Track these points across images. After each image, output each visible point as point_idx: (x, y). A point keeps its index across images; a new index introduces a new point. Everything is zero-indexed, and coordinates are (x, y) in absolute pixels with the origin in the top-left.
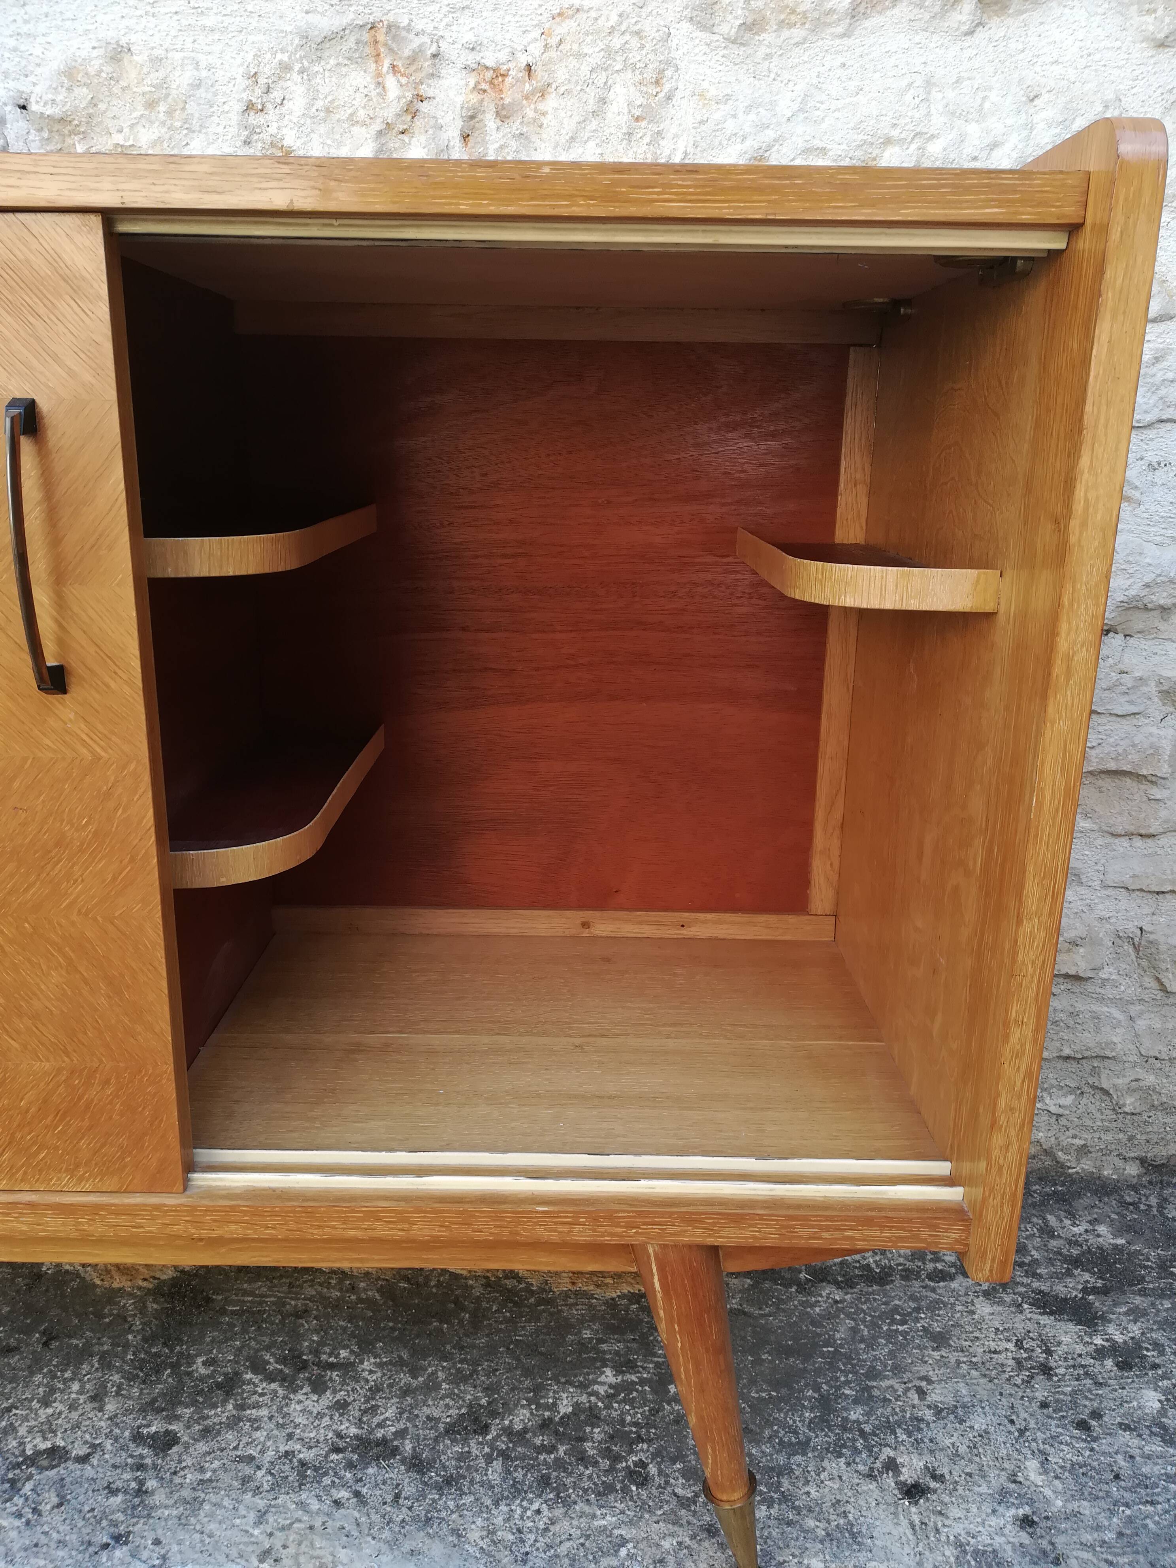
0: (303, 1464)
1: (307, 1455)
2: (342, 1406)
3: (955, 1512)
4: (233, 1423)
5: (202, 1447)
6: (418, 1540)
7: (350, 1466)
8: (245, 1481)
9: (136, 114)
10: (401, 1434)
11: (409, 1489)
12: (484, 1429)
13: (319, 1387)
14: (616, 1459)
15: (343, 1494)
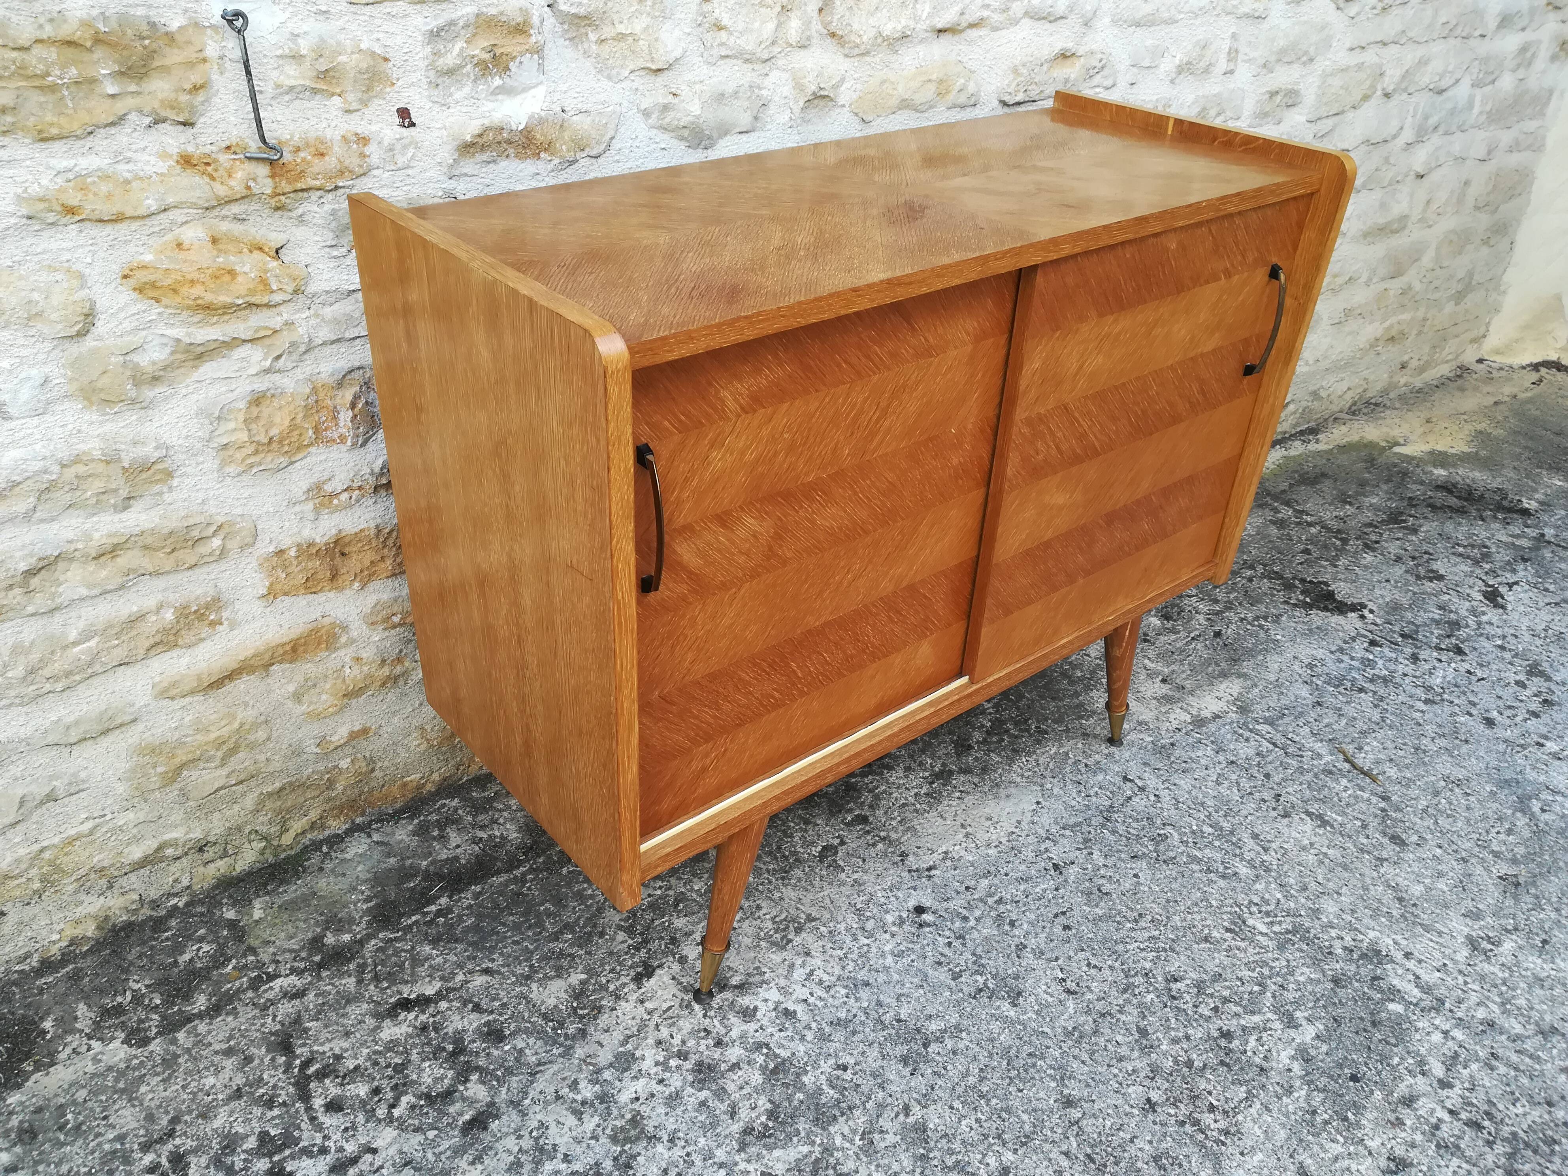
0: (927, 794)
1: (924, 790)
2: (908, 769)
3: (1142, 689)
4: (877, 798)
5: (879, 813)
6: (1003, 793)
7: (944, 785)
8: (916, 811)
9: (633, 9)
10: (943, 765)
11: (976, 780)
12: (970, 747)
13: (890, 768)
14: (1028, 731)
15: (958, 794)
